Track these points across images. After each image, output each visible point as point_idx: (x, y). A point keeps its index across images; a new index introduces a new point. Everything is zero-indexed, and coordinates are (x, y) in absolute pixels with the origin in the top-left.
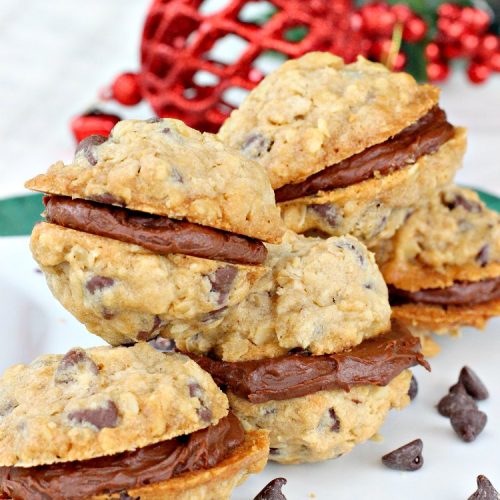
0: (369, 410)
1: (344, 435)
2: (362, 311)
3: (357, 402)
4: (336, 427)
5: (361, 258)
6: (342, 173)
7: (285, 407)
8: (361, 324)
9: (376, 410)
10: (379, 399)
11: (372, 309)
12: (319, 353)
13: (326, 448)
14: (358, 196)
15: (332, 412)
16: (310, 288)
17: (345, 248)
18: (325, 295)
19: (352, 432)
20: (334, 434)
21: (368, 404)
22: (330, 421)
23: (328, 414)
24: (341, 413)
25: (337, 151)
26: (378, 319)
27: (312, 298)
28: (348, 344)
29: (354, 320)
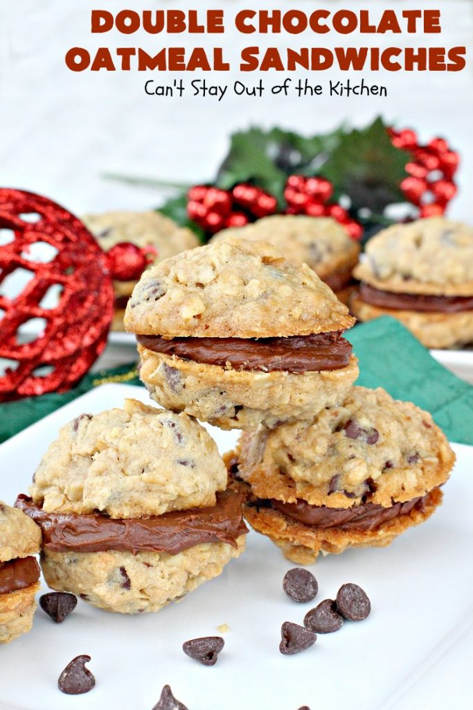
0: (160, 574)
1: (134, 593)
2: (164, 485)
3: (148, 565)
4: (127, 585)
5: (179, 436)
6: (201, 349)
7: (84, 559)
8: (163, 496)
9: (167, 576)
10: (172, 566)
11: (177, 484)
12: (114, 517)
13: (115, 601)
14: (200, 374)
15: (123, 571)
16: (122, 457)
17: (165, 425)
18: (135, 465)
19: (142, 591)
20: (125, 590)
21: (158, 569)
22: (121, 579)
23: (118, 572)
24: (130, 573)
25: (207, 327)
26: (182, 494)
27: (121, 465)
28: (149, 513)
29: (157, 491)
